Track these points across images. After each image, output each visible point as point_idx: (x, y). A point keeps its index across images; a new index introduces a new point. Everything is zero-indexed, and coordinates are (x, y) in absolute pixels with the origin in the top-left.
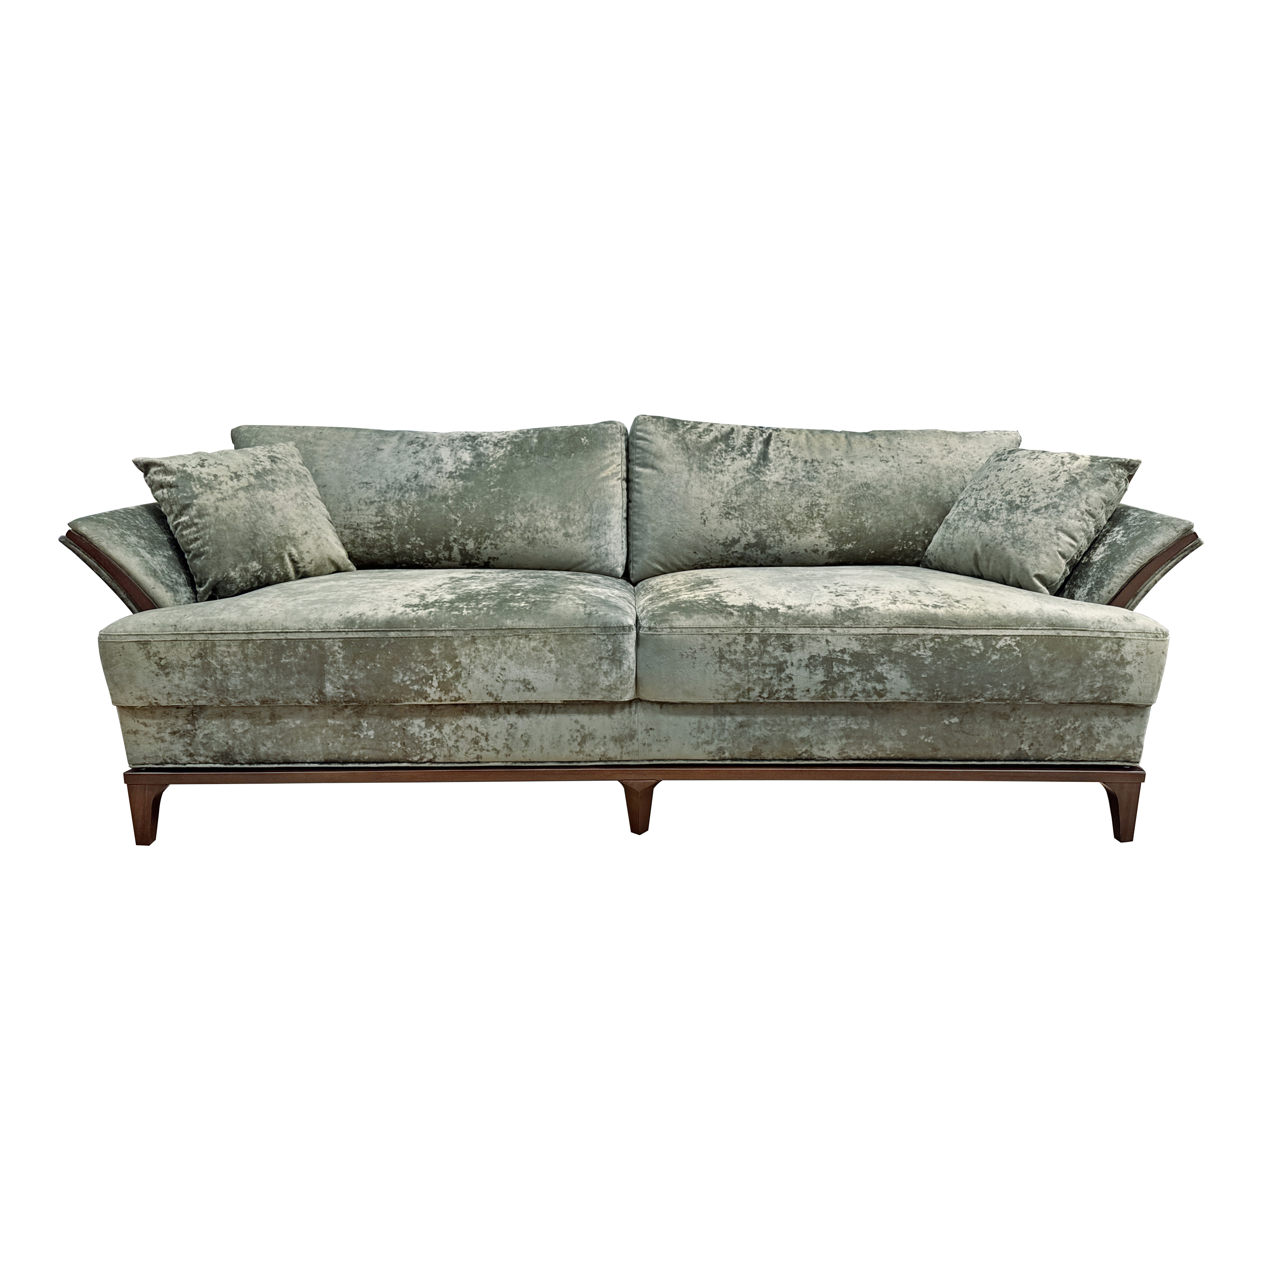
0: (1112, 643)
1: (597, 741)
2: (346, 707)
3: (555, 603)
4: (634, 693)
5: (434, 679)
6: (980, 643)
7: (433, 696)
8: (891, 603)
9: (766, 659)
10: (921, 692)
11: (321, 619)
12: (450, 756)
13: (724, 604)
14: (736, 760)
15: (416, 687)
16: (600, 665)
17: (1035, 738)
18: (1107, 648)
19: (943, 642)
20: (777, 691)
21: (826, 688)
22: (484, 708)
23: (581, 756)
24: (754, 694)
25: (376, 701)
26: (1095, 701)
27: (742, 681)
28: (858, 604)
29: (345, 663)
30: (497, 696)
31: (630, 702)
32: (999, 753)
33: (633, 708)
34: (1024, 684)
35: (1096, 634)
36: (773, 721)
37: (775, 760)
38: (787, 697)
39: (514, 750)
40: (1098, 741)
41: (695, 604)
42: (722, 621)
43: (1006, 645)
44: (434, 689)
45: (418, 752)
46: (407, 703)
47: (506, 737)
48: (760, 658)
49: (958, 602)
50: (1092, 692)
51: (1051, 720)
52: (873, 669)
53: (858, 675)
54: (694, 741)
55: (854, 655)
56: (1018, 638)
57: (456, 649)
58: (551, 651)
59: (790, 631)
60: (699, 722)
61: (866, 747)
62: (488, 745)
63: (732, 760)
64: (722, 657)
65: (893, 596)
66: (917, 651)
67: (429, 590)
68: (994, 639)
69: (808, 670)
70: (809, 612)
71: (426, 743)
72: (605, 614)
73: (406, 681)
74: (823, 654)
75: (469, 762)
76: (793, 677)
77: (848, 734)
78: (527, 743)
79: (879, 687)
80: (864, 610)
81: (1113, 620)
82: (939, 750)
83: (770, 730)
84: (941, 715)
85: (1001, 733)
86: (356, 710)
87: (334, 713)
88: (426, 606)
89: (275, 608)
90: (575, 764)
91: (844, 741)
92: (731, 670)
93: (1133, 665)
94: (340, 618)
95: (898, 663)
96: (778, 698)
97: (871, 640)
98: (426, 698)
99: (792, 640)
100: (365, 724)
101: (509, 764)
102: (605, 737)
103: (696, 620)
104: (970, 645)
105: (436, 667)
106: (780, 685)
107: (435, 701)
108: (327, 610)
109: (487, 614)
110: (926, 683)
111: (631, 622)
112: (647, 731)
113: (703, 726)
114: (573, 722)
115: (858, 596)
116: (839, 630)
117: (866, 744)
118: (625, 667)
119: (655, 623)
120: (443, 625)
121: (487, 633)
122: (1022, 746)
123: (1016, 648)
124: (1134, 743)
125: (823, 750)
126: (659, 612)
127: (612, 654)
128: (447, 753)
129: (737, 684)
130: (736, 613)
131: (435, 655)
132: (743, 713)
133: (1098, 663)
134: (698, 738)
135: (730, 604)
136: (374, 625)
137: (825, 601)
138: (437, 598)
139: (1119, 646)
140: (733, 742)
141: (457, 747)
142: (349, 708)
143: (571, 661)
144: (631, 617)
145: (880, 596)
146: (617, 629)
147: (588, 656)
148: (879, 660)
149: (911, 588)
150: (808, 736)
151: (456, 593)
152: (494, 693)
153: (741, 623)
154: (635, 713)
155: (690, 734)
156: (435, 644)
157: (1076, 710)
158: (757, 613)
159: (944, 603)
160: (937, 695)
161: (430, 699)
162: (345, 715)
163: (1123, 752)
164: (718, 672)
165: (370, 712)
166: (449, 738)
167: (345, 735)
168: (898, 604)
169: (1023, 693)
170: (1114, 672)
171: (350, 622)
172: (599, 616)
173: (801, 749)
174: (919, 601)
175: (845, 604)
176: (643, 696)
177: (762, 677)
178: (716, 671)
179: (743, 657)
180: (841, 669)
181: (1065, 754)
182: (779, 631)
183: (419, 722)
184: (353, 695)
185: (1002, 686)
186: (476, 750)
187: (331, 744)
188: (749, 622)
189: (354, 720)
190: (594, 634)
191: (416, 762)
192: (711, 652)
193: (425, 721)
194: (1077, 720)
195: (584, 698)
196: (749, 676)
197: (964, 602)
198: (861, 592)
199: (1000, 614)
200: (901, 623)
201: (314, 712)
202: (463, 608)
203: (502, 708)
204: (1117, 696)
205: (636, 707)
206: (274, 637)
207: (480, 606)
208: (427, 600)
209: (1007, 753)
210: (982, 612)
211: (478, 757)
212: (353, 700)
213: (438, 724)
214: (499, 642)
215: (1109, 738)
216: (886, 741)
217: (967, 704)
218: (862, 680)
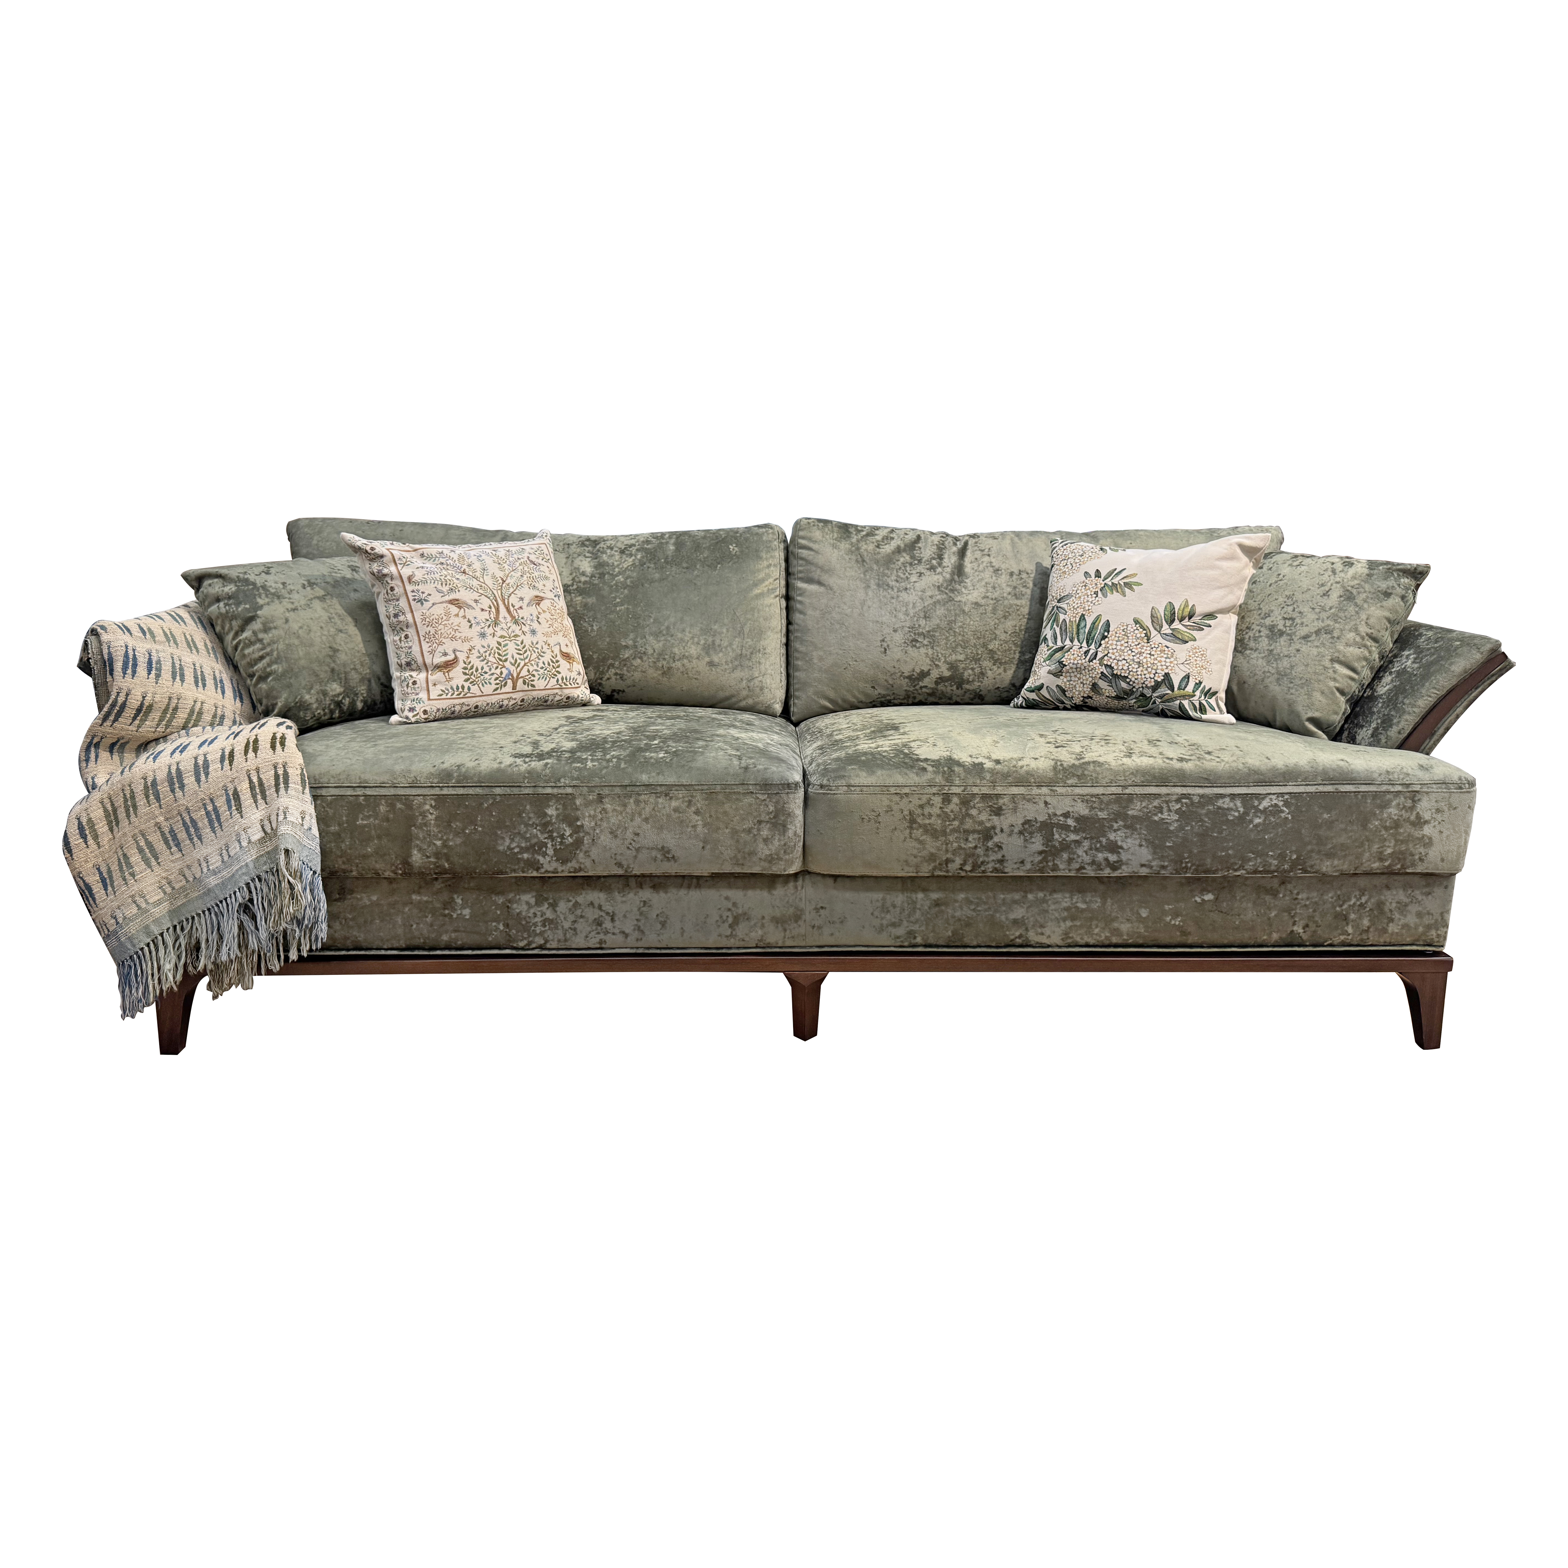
0: (1405, 798)
1: (752, 923)
2: (436, 879)
3: (702, 753)
4: (800, 864)
5: (549, 845)
6: (1239, 804)
7: (547, 867)
8: (1126, 756)
9: (969, 824)
10: (1166, 864)
11: (409, 771)
12: (566, 940)
13: (915, 757)
14: (930, 946)
15: (526, 856)
16: (759, 830)
17: (1311, 918)
18: (1399, 804)
19: (1192, 803)
20: (982, 863)
21: (1045, 860)
22: (610, 880)
23: (732, 940)
24: (954, 867)
25: (475, 873)
26: (1386, 871)
27: (939, 850)
28: (1083, 758)
29: (438, 826)
30: (628, 867)
31: (796, 875)
32: (1265, 937)
33: (800, 882)
34: (1296, 852)
35: (1384, 788)
36: (977, 898)
37: (980, 947)
38: (995, 870)
39: (647, 932)
40: (1391, 920)
41: (878, 756)
42: (913, 778)
43: (1272, 806)
44: (548, 859)
45: (525, 935)
46: (513, 875)
47: (638, 917)
48: (962, 823)
49: (1209, 753)
50: (1381, 860)
51: (1330, 895)
52: (1104, 836)
53: (1086, 844)
54: (877, 922)
55: (1080, 819)
56: (1286, 797)
57: (577, 809)
58: (697, 813)
59: (999, 790)
60: (884, 899)
61: (1096, 931)
62: (614, 927)
63: (925, 946)
64: (913, 821)
65: (1127, 748)
66: (1159, 815)
67: (542, 735)
68: (1256, 798)
69: (1022, 837)
70: (1022, 767)
71: (535, 925)
72: (766, 769)
73: (513, 849)
74: (1041, 818)
75: (589, 949)
76: (1004, 846)
77: (1073, 914)
78: (663, 924)
79: (1113, 858)
80: (1092, 765)
81: (1405, 770)
82: (1190, 933)
83: (974, 910)
84: (1192, 891)
85: (1268, 912)
86: (449, 883)
87: (420, 887)
88: (541, 757)
89: (351, 756)
90: (724, 951)
91: (1069, 923)
92: (924, 837)
93: (1432, 825)
94: (433, 770)
95: (1136, 830)
96: (984, 872)
97: (1102, 802)
98: (537, 869)
99: (1001, 801)
100: (459, 901)
101: (640, 951)
102: (763, 918)
103: (880, 777)
104: (1226, 806)
105: (551, 832)
106: (987, 856)
107: (549, 872)
108: (417, 759)
109: (617, 767)
110: (1171, 853)
111: (798, 777)
112: (817, 910)
113: (888, 904)
114: (723, 899)
115: (1083, 747)
116: (1060, 790)
117: (1097, 926)
118: (790, 833)
119: (828, 780)
120: (562, 780)
121: (617, 790)
122: (1295, 928)
123: (1285, 809)
124: (1436, 921)
125: (1042, 934)
126: (834, 766)
127: (774, 817)
128: (561, 937)
129: (932, 854)
130: (930, 768)
131: (551, 816)
132: (940, 889)
133: (1388, 824)
134: (882, 919)
135: (922, 757)
136: (476, 779)
137: (1042, 754)
138: (553, 746)
139: (1414, 801)
140: (927, 925)
141: (575, 929)
142: (440, 880)
143: (722, 825)
144: (797, 771)
145: (1111, 748)
146: (780, 787)
147: (743, 819)
148: (1112, 826)
149: (1149, 737)
150: (1023, 917)
151: (577, 740)
152: (625, 863)
153: (937, 780)
154: (802, 888)
155: (872, 914)
156: (551, 803)
157: (1362, 882)
158: (956, 769)
159: (1191, 755)
160: (1186, 867)
161: (543, 870)
162: (435, 889)
163: (1424, 933)
164: (908, 840)
165: (466, 886)
166: (565, 918)
167: (433, 915)
168: (1134, 757)
169: (1294, 864)
170: (1409, 835)
171: (445, 776)
172: (758, 771)
173: (1014, 933)
174: (1161, 754)
175: (1066, 757)
176: (813, 868)
177: (963, 846)
178: (906, 838)
179: (939, 822)
180: (1064, 836)
181: (1350, 937)
182: (985, 790)
183: (529, 897)
184: (447, 865)
185: (1267, 855)
186: (598, 933)
187: (415, 926)
188: (947, 780)
189: (445, 896)
190: (752, 793)
191: (523, 949)
192: (898, 815)
193: (535, 897)
194: (1363, 894)
195: (738, 870)
196: (947, 844)
197: (1216, 753)
198: (1086, 743)
199: (1263, 768)
200: (1138, 780)
201: (395, 886)
202: (586, 759)
203: (632, 882)
204: (1413, 865)
205: (803, 880)
206: (349, 792)
207: (608, 757)
208: (542, 749)
209: (1275, 936)
210: (1241, 766)
211: (601, 942)
212: (445, 872)
213: (551, 901)
214: (632, 801)
215: (1405, 916)
216: (1122, 923)
217: (1224, 877)
218: (1091, 849)
